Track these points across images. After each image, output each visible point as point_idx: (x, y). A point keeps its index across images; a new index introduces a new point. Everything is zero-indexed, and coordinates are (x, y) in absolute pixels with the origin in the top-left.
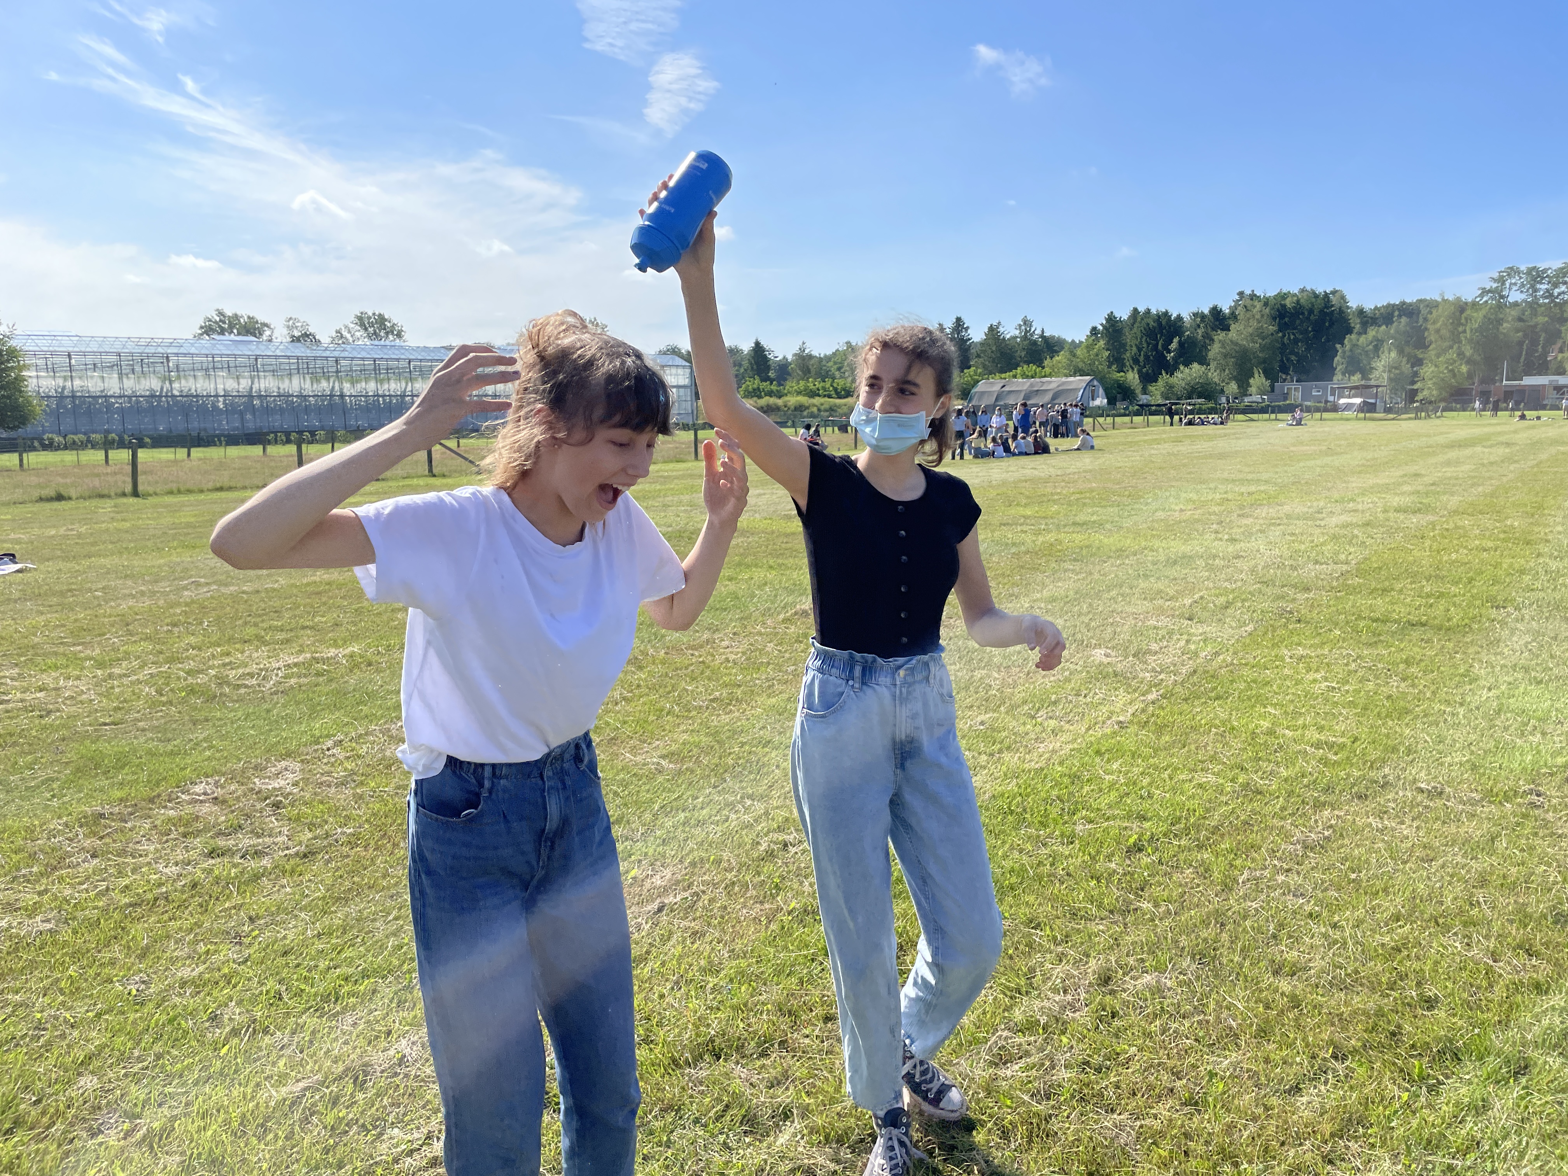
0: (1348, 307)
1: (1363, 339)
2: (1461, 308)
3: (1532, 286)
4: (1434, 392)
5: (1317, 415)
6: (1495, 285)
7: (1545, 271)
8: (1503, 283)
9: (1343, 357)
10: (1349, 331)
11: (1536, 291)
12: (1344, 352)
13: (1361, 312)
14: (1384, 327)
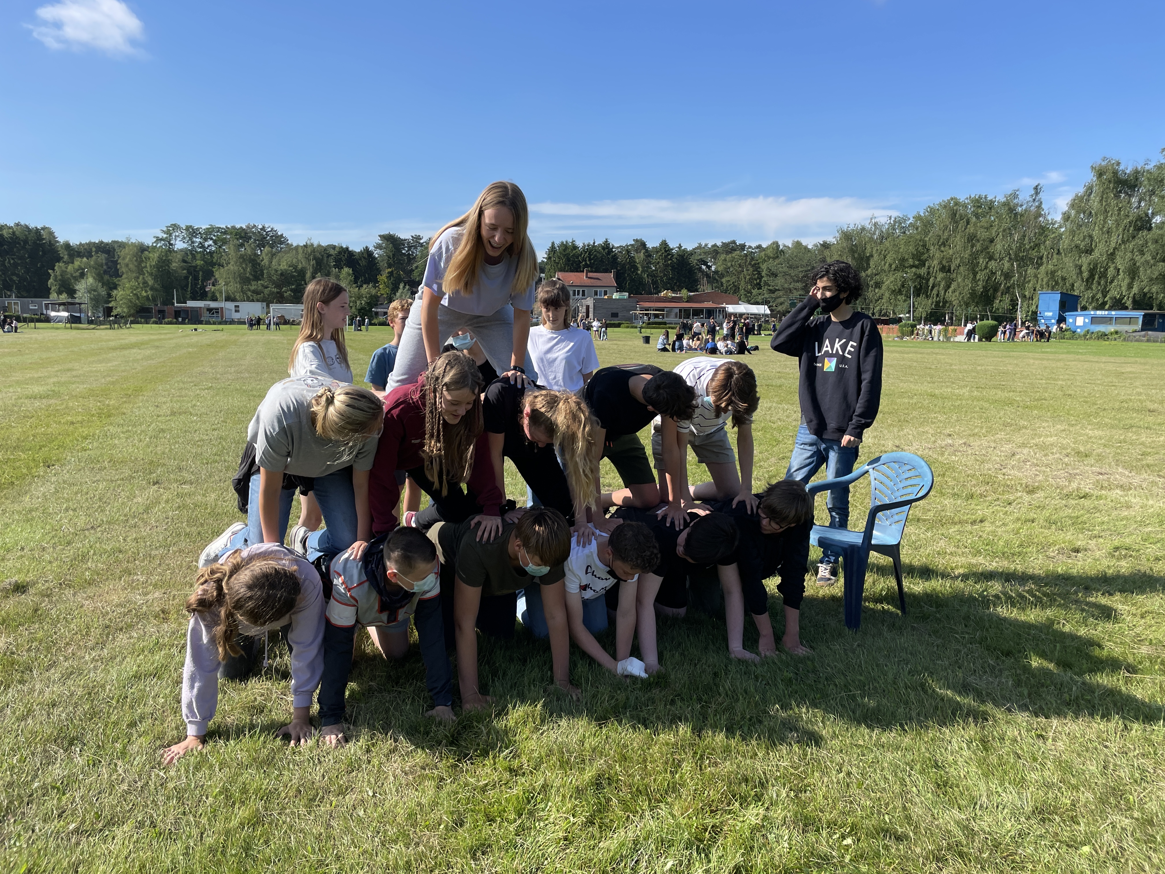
0: (58, 242)
1: (70, 267)
2: (142, 249)
3: (190, 239)
4: (125, 310)
5: (32, 324)
6: (165, 236)
7: (198, 229)
8: (171, 235)
9: (55, 280)
10: (59, 259)
11: (193, 242)
12: (56, 276)
13: (67, 246)
14: (85, 259)
